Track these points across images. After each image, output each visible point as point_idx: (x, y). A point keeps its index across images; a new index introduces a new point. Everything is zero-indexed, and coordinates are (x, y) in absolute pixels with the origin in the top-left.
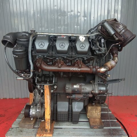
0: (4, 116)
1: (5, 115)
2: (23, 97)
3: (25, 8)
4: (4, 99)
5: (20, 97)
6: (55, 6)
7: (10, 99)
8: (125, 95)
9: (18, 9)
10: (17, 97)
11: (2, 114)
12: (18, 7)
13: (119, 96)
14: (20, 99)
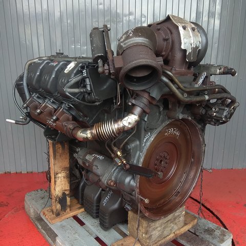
0: (7, 205)
1: (9, 203)
2: (41, 171)
3: (45, 7)
4: (5, 173)
5: (35, 170)
6: (101, 4)
7: (17, 173)
9: (32, 9)
10: (30, 170)
14: (35, 173)
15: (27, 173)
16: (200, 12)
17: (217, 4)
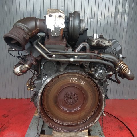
1: (8, 116)
2: (26, 98)
3: (32, 7)
4: (7, 99)
5: (23, 97)
6: (62, 7)
8: (129, 98)
9: (25, 9)
10: (20, 97)
11: (5, 115)
12: (25, 6)
13: (123, 99)
14: (23, 99)
15: (19, 99)
16: (117, 12)
17: (127, 7)
